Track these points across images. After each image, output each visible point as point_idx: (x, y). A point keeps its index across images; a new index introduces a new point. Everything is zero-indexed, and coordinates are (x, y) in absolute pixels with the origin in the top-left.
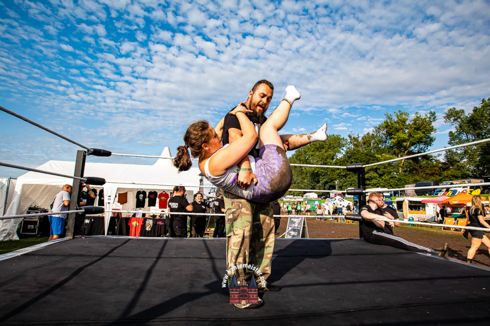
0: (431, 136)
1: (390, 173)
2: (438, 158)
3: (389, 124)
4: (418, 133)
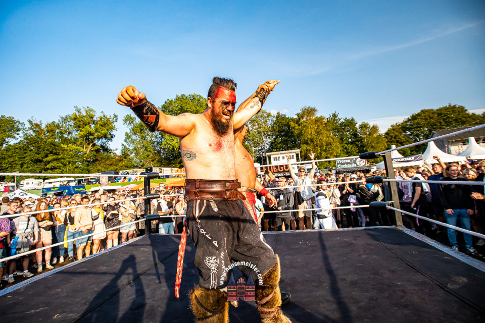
0: (112, 133)
2: (115, 152)
3: (78, 117)
4: (103, 129)
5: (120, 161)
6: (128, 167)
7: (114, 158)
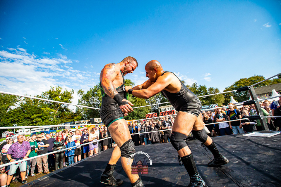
0: (71, 100)
1: (49, 118)
2: (72, 111)
3: (52, 92)
4: (65, 98)
5: (75, 116)
7: (71, 115)
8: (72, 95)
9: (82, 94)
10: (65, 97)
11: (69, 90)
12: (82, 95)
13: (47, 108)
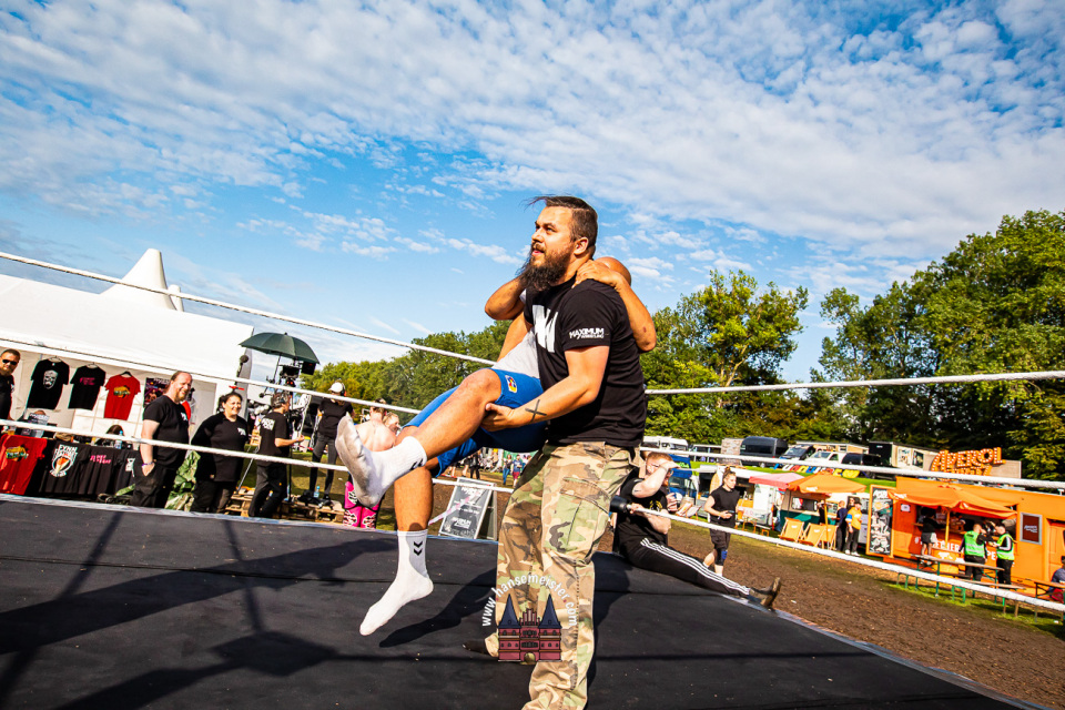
0: (791, 339)
2: (794, 389)
4: (766, 330)
5: (804, 415)
6: (822, 436)
7: (788, 406)
8: (799, 314)
9: (847, 310)
10: (764, 323)
11: (786, 291)
12: (846, 316)
13: (691, 363)
